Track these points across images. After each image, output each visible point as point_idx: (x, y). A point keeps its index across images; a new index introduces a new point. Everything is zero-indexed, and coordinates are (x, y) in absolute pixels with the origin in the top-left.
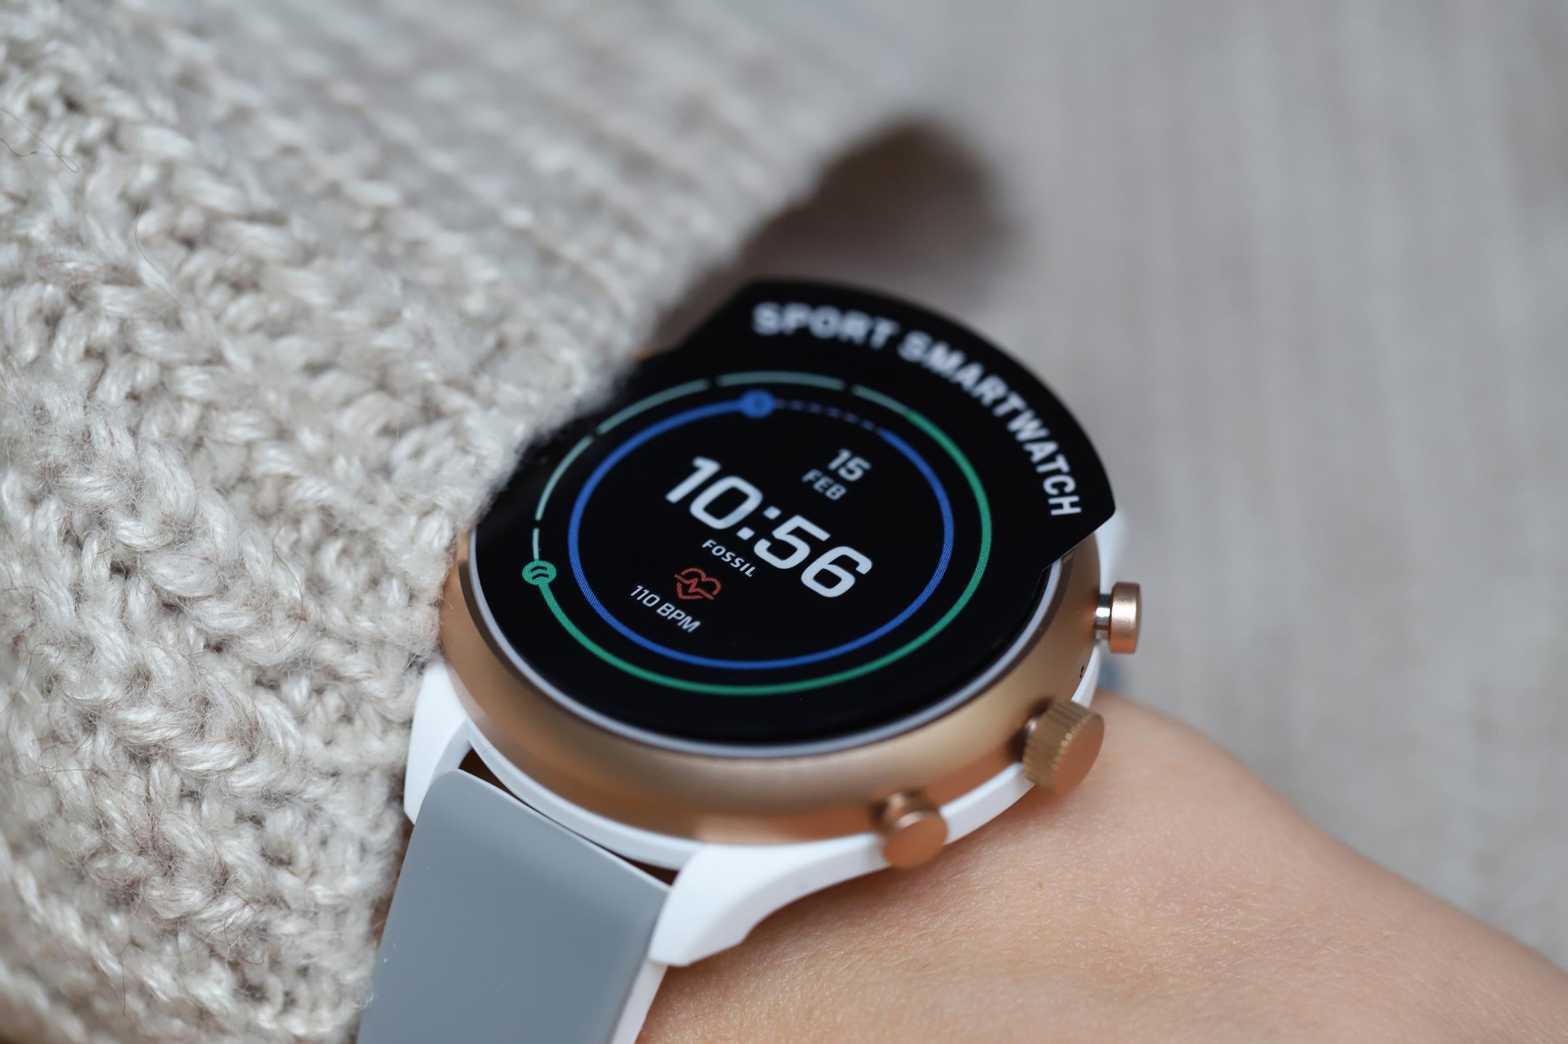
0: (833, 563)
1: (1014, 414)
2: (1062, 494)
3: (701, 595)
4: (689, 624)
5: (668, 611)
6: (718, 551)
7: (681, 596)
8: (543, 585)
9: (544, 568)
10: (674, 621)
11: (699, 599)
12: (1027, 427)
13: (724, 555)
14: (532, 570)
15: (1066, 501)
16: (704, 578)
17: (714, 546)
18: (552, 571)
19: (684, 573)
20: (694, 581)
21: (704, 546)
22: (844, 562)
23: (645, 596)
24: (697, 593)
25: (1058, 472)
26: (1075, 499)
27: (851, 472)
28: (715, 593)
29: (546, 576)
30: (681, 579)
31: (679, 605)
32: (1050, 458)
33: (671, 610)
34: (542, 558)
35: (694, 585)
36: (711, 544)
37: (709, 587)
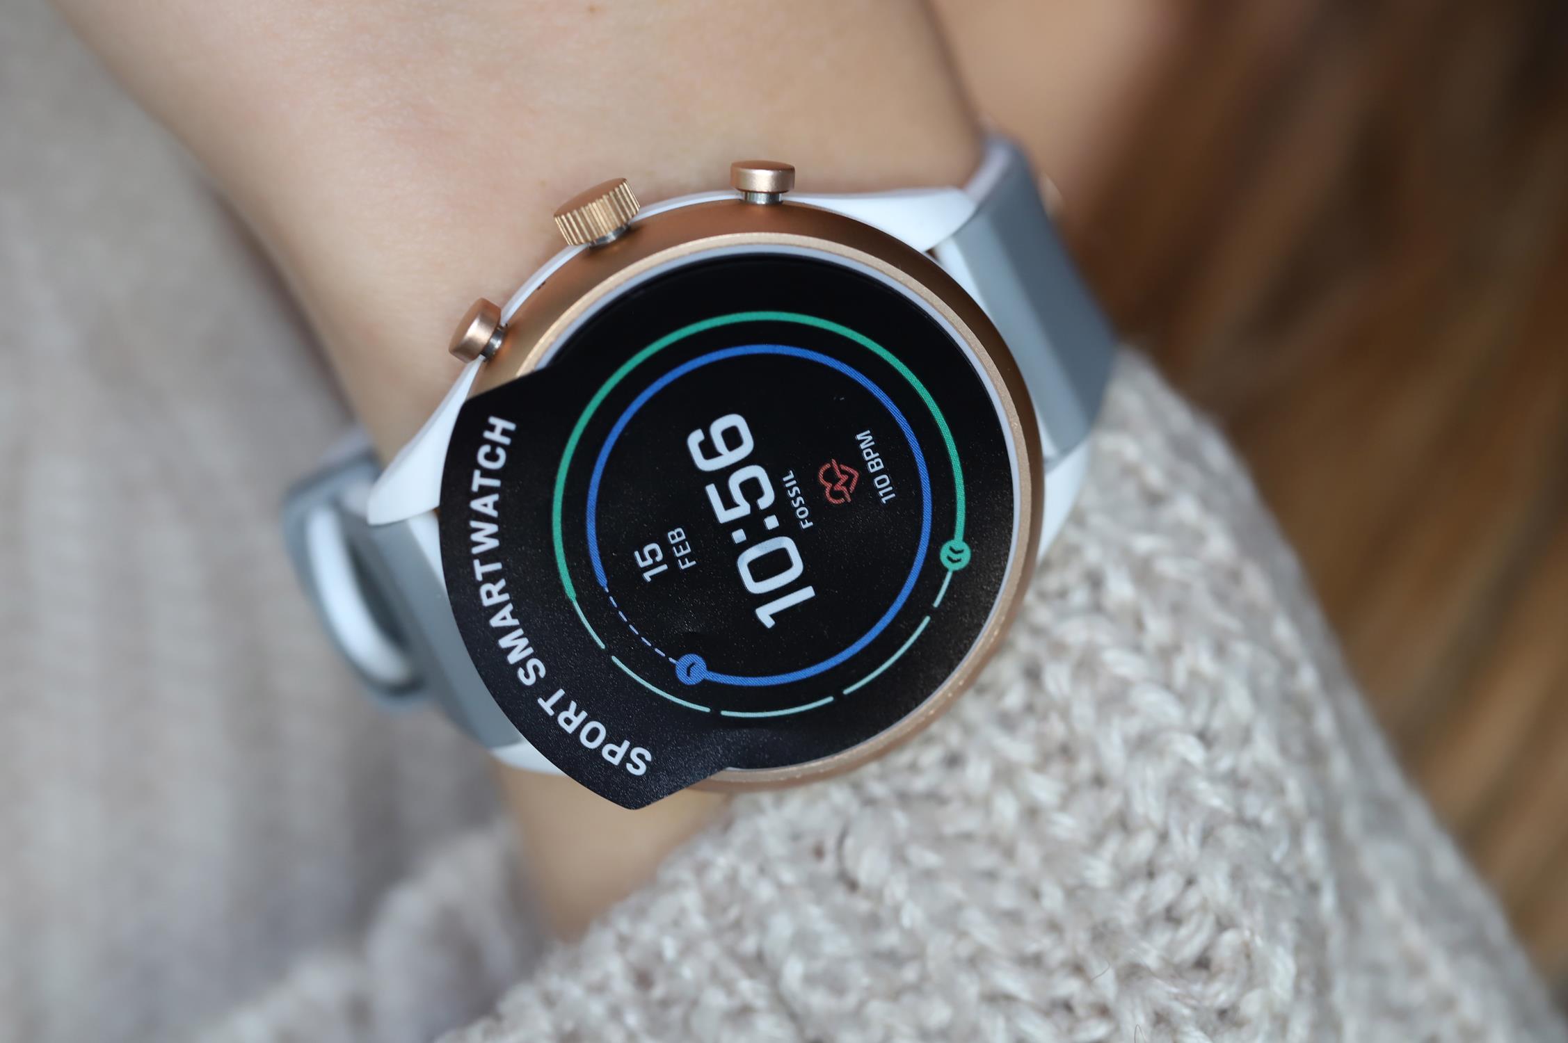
0: (718, 454)
1: (486, 558)
2: (494, 445)
3: (840, 469)
4: (865, 439)
5: (874, 463)
6: (802, 512)
7: (856, 474)
8: (958, 542)
9: (950, 559)
10: (874, 449)
11: (845, 465)
12: (485, 537)
13: (801, 505)
14: (959, 560)
15: (495, 436)
16: (829, 486)
17: (803, 520)
18: (945, 552)
19: (842, 500)
20: (839, 487)
21: (811, 524)
22: (709, 450)
23: (884, 488)
24: (843, 472)
25: (486, 473)
26: (488, 435)
27: (653, 554)
28: (828, 466)
29: (952, 549)
30: (848, 496)
31: (861, 464)
32: (485, 491)
33: (872, 462)
34: (946, 570)
35: (841, 482)
36: (804, 523)
37: (830, 476)
